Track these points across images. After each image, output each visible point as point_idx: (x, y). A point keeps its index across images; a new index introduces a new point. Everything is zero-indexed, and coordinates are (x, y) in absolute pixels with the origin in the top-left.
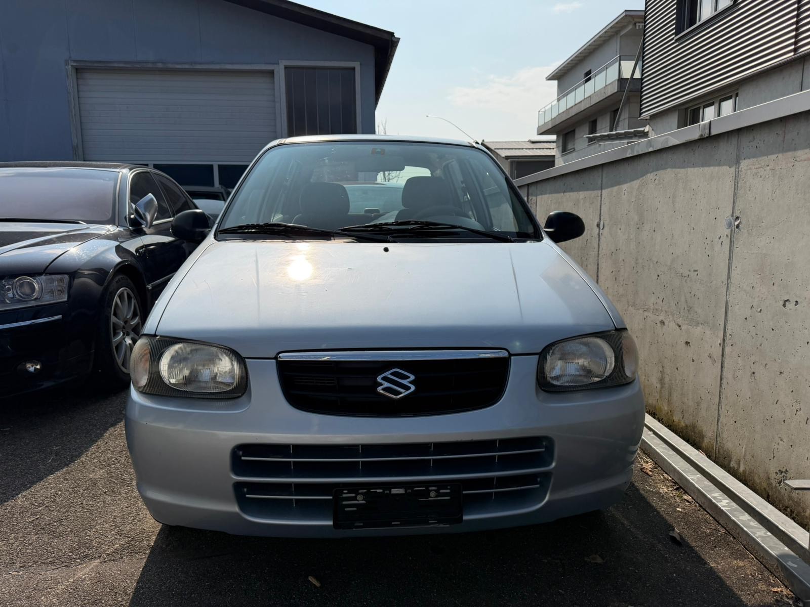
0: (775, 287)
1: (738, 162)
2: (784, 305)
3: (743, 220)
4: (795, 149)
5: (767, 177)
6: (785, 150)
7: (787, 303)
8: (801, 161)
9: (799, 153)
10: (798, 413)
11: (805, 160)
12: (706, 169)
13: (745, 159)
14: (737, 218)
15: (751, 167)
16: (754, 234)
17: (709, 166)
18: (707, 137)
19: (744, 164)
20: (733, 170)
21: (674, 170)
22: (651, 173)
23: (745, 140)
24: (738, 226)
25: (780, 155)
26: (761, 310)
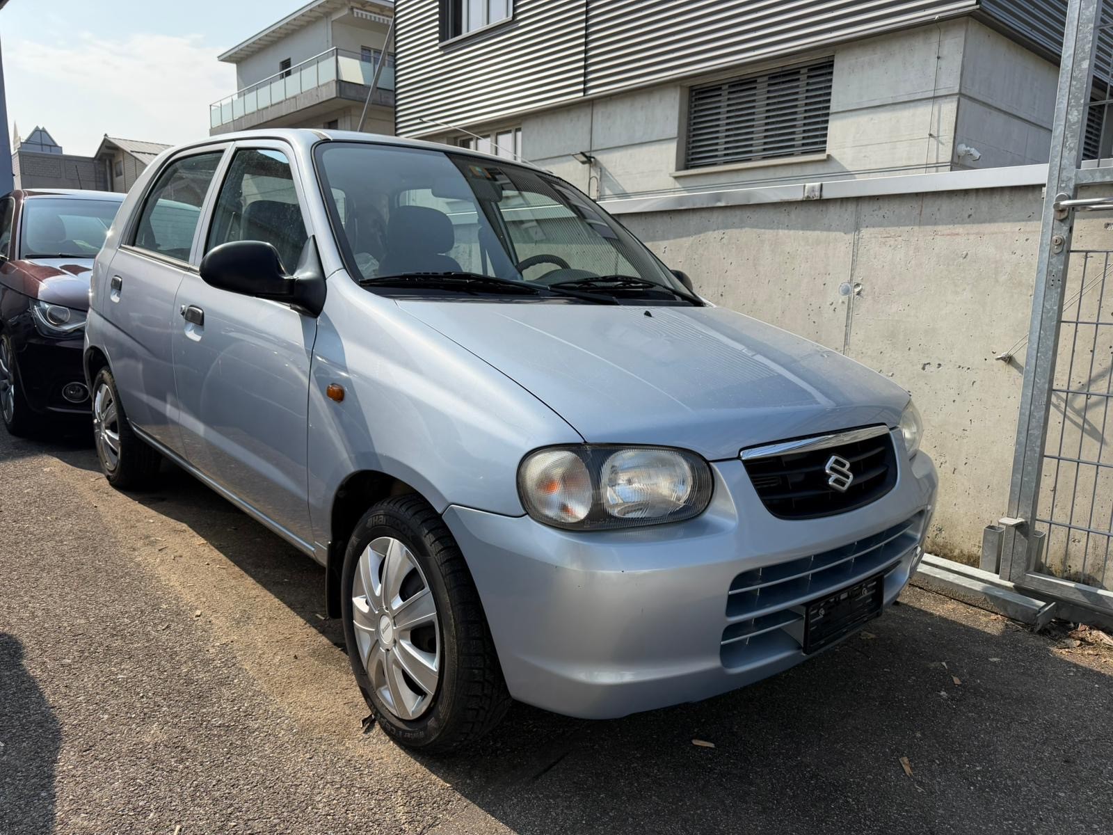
0: (912, 352)
1: (857, 228)
2: (924, 369)
3: (866, 287)
4: (935, 224)
5: (899, 247)
6: (921, 223)
7: (927, 367)
8: (943, 235)
9: (940, 228)
10: (943, 465)
11: (948, 235)
12: (809, 233)
13: (867, 227)
14: (858, 285)
15: (876, 235)
16: (881, 301)
17: (814, 230)
18: (817, 200)
19: (865, 233)
20: (850, 237)
21: (755, 230)
22: (715, 230)
23: (866, 208)
24: (859, 293)
25: (916, 228)
26: (893, 374)
